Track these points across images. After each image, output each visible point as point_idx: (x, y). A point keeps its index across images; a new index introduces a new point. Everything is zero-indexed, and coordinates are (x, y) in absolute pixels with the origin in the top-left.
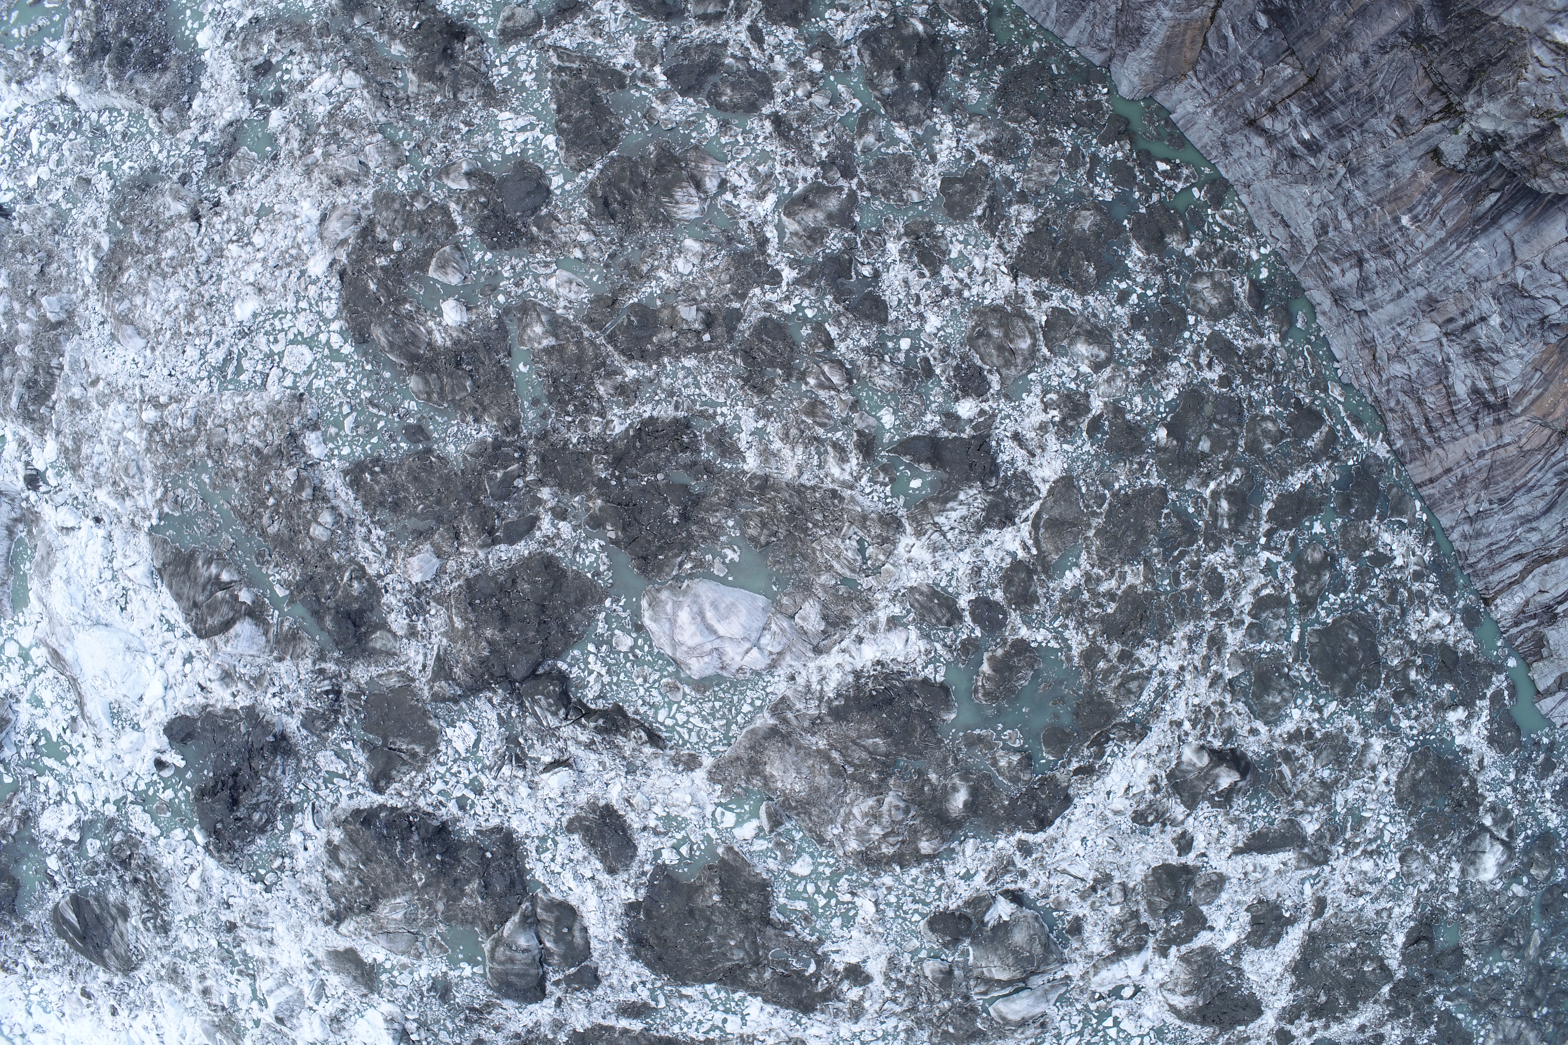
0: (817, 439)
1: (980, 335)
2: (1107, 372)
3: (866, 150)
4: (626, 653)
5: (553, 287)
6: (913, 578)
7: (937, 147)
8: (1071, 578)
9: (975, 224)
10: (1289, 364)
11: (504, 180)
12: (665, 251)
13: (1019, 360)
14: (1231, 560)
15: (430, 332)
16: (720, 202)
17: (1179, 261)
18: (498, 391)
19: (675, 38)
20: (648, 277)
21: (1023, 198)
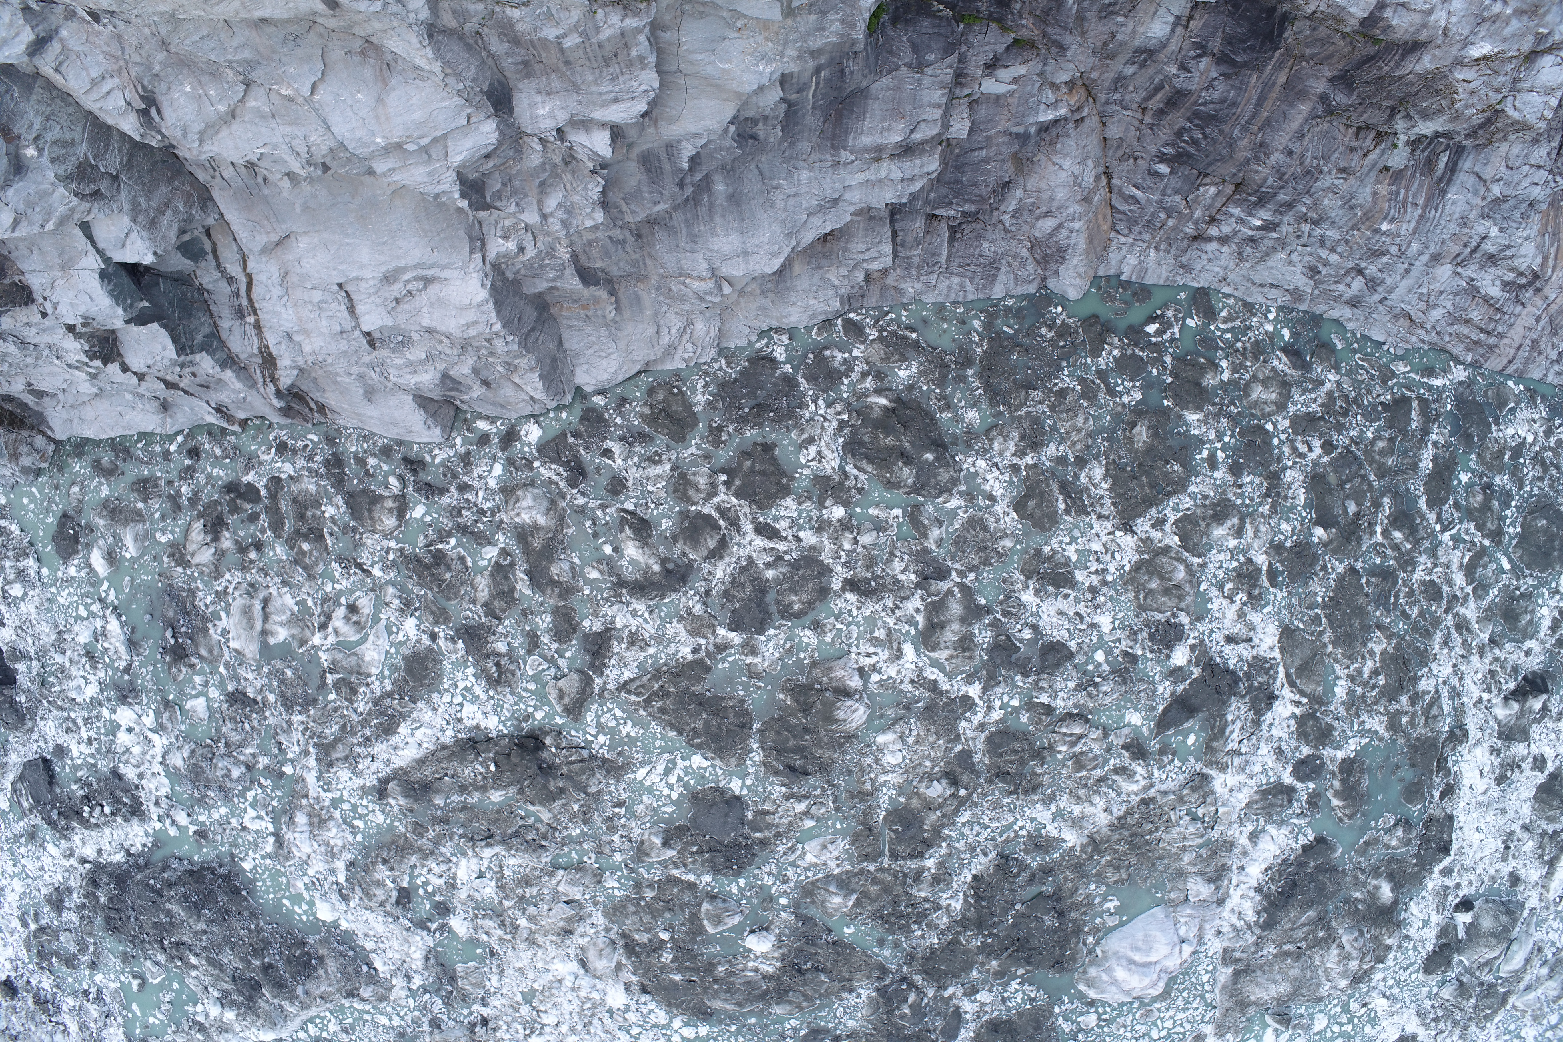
0: (1101, 780)
1: (1145, 598)
2: (1249, 529)
3: (939, 543)
4: (1098, 1026)
5: (814, 860)
6: (1242, 798)
7: (987, 488)
8: (1341, 691)
9: (1067, 518)
10: (1357, 384)
11: (694, 820)
12: (869, 760)
13: (1188, 588)
14: (1429, 565)
15: (756, 970)
16: (873, 687)
17: (1225, 391)
18: (847, 962)
19: (708, 592)
20: (876, 789)
21: (1081, 462)
